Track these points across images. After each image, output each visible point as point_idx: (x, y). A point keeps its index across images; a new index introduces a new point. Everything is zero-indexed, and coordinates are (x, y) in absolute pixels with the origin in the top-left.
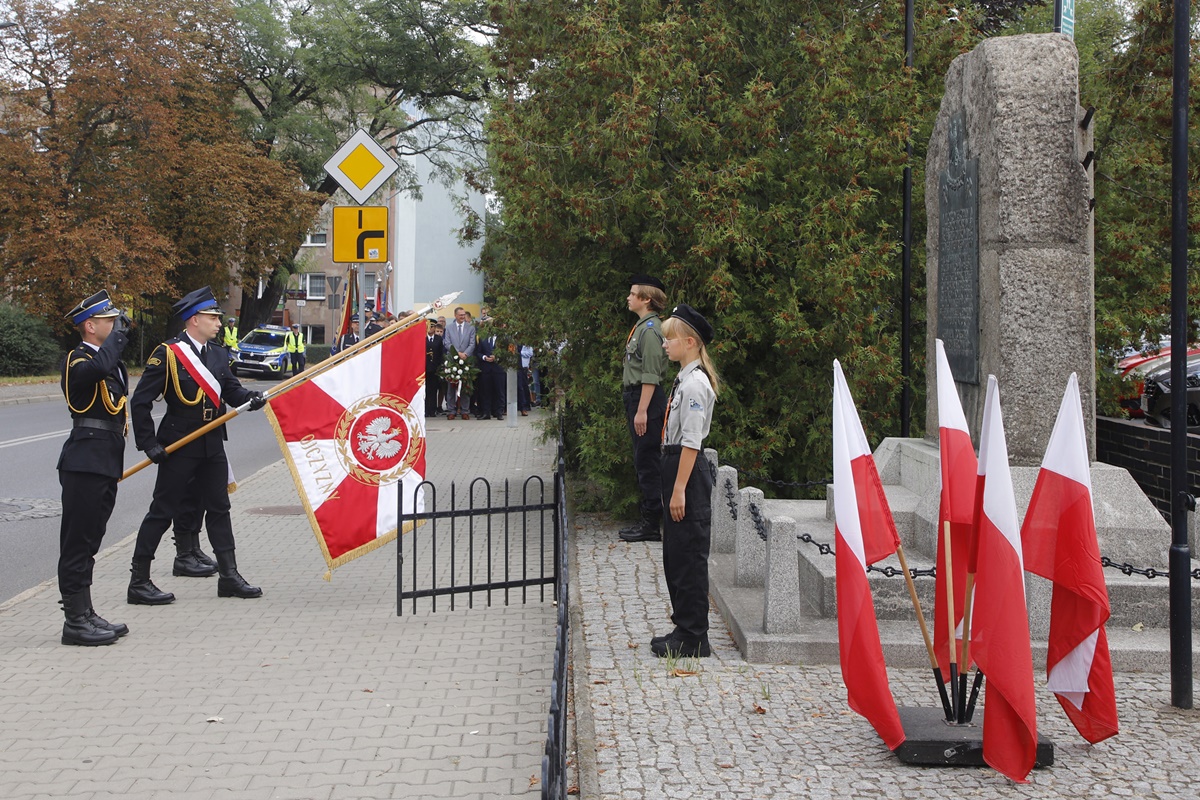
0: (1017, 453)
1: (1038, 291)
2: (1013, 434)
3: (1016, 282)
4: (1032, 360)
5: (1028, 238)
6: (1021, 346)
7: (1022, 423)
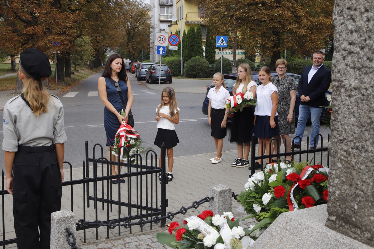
0: (338, 217)
1: (368, 20)
2: (334, 192)
4: (355, 108)
6: (346, 90)
7: (343, 182)
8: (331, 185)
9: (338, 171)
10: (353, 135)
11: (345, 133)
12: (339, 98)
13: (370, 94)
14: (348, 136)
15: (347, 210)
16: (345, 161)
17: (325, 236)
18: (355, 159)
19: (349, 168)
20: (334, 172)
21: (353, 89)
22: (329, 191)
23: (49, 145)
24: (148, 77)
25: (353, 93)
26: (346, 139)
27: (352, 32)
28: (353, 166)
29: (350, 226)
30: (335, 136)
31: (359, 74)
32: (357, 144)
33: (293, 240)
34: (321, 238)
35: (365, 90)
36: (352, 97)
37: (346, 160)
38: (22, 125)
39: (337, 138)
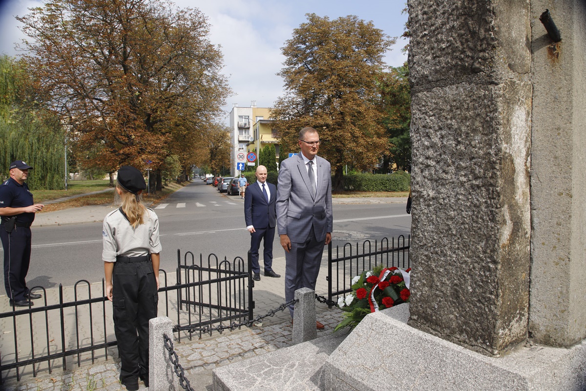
0: (420, 316)
2: (416, 294)
3: (422, 129)
4: (434, 216)
5: (430, 78)
6: (425, 200)
7: (424, 284)
8: (413, 287)
9: (419, 275)
10: (432, 241)
11: (425, 239)
12: (419, 208)
13: (447, 204)
14: (428, 242)
15: (428, 309)
16: (425, 265)
17: (409, 334)
18: (435, 263)
19: (429, 272)
20: (415, 275)
21: (431, 199)
22: (411, 293)
23: (146, 255)
24: (229, 190)
25: (431, 203)
26: (426, 245)
27: (428, 148)
28: (434, 270)
29: (430, 324)
30: (416, 242)
31: (436, 185)
32: (436, 249)
33: (379, 339)
34: (405, 336)
35: (442, 200)
36: (431, 206)
37: (427, 263)
38: (121, 237)
39: (418, 244)
